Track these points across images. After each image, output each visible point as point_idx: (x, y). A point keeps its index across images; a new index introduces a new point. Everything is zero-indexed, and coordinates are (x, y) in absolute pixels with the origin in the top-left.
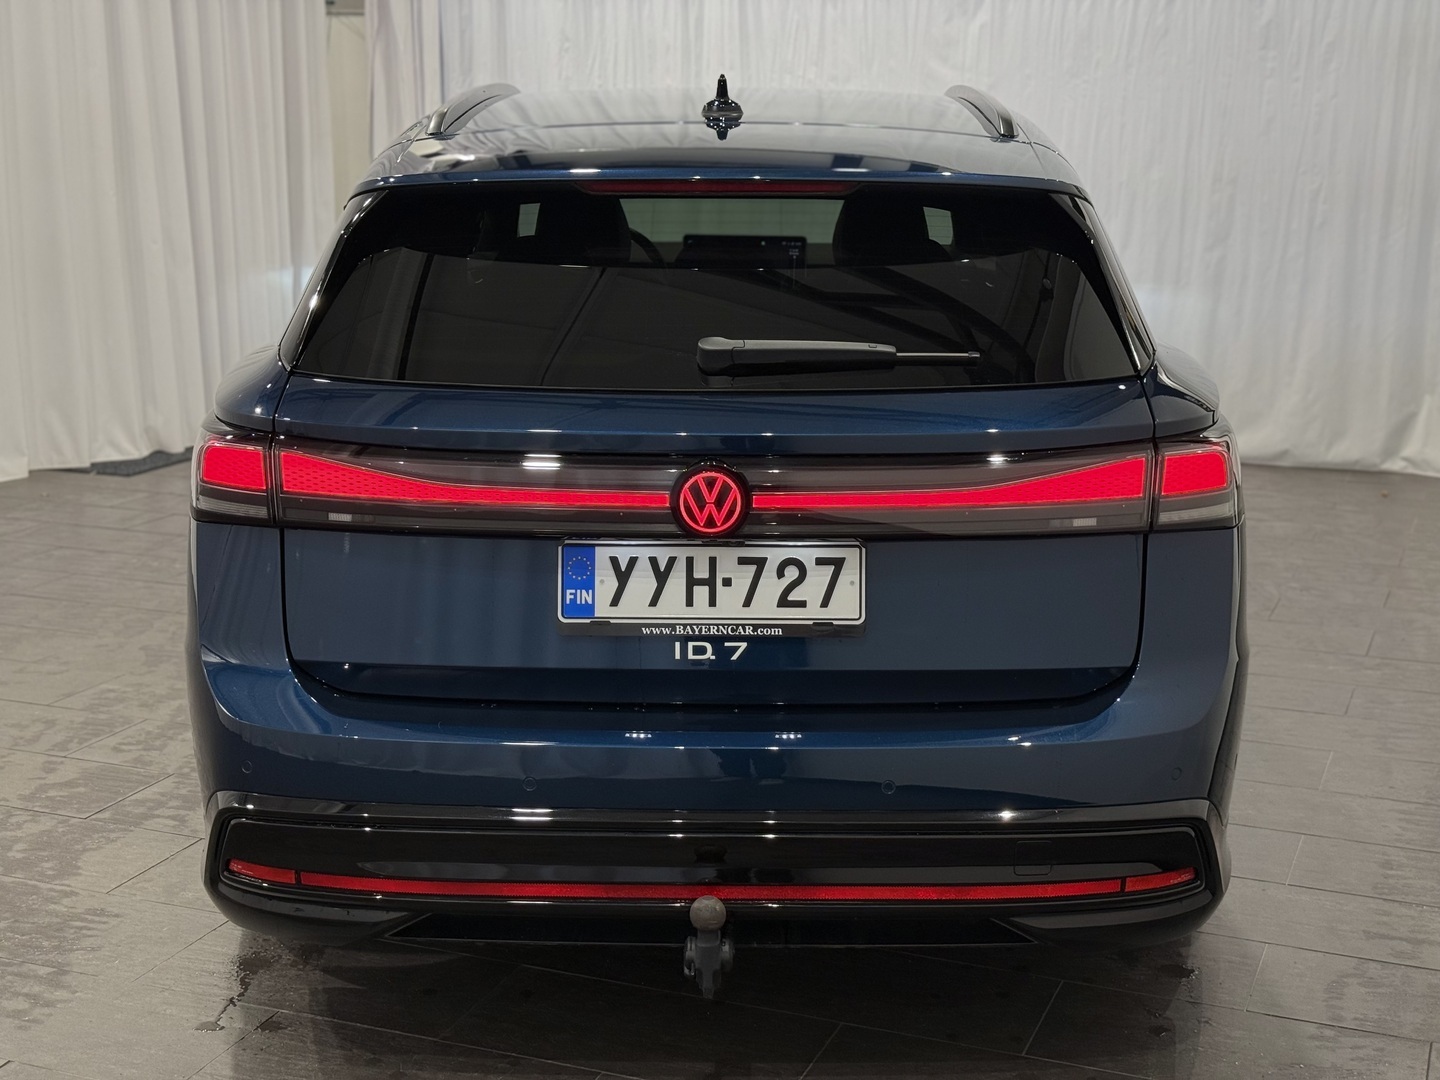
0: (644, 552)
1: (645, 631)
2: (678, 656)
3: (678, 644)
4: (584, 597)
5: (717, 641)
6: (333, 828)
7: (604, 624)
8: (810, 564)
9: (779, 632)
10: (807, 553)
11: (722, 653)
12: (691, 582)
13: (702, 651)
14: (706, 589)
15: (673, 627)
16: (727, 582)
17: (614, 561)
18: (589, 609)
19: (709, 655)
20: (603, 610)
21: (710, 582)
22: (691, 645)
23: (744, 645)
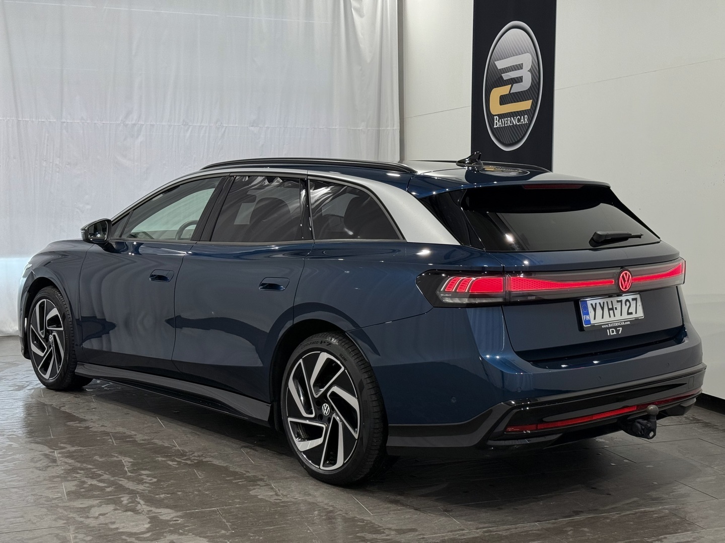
0: (598, 301)
1: (603, 327)
2: (609, 334)
3: (608, 330)
4: (588, 317)
5: (615, 328)
6: (547, 405)
7: (593, 326)
8: (631, 300)
9: (629, 323)
10: (630, 297)
11: (618, 331)
12: (609, 310)
13: (613, 332)
14: (612, 311)
15: (608, 324)
16: (616, 309)
17: (592, 304)
18: (589, 321)
19: (615, 333)
20: (593, 322)
21: (612, 309)
22: (611, 330)
23: (621, 328)
